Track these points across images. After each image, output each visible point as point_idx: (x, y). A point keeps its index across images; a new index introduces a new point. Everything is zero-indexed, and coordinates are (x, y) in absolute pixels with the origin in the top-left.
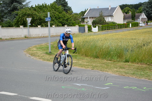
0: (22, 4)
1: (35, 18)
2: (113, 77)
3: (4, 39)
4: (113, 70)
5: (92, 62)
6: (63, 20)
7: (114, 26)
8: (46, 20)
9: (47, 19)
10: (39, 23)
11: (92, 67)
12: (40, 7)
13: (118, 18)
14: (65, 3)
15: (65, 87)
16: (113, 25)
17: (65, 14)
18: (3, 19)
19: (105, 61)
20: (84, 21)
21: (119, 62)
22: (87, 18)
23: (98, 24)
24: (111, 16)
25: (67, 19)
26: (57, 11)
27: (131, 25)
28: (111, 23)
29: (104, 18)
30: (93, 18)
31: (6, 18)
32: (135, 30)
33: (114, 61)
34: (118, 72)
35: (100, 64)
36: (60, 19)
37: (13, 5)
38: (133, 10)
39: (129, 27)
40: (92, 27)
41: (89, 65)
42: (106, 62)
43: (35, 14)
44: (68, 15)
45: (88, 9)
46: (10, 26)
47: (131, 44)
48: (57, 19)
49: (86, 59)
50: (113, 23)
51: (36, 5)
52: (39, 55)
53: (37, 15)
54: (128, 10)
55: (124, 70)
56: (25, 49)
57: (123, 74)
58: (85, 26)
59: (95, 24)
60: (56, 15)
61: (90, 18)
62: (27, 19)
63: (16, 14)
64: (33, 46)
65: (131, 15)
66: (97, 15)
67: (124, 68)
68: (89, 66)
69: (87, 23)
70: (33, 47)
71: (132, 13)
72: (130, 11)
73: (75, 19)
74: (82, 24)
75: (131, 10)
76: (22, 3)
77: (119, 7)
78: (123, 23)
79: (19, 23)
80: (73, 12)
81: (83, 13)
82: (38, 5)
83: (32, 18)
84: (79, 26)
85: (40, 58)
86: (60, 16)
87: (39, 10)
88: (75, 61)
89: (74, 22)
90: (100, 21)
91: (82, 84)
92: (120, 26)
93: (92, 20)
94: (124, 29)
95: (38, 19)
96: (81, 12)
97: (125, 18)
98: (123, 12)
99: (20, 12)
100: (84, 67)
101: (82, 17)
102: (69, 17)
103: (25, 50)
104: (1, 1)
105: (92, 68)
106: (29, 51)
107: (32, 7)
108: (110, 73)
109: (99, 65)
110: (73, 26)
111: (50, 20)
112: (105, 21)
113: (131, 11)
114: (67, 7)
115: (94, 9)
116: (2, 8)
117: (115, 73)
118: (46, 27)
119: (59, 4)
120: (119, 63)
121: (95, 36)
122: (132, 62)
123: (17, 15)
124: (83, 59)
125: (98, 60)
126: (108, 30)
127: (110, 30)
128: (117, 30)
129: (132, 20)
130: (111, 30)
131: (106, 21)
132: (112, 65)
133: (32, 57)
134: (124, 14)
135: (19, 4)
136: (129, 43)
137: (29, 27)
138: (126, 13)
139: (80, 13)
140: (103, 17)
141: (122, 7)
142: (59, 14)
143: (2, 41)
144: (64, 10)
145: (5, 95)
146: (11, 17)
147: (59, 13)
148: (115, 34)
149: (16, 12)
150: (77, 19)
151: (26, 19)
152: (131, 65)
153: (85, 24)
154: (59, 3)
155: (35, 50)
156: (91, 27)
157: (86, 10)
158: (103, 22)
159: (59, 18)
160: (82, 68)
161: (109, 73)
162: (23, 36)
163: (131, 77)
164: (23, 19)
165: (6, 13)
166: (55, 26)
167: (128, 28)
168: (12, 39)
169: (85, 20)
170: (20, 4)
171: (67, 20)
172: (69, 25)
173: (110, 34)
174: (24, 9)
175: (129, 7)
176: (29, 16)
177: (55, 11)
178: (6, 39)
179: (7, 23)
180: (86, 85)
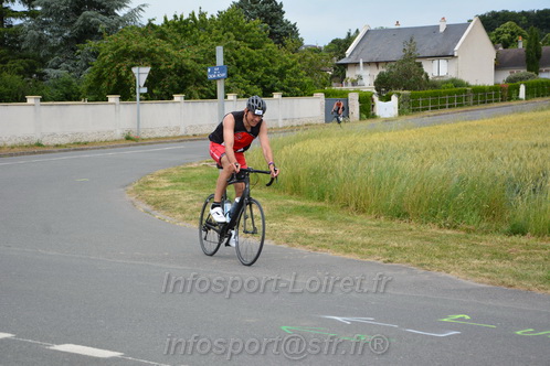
0: (116, 14)
1: (163, 67)
2: (468, 290)
3: (48, 146)
4: (466, 265)
5: (385, 232)
6: (268, 72)
7: (457, 96)
8: (210, 77)
9: (212, 73)
10: (177, 85)
11: (384, 251)
12: (182, 26)
13: (476, 64)
14: (273, 10)
15: (293, 328)
16: (455, 89)
17: (276, 50)
18: (47, 70)
19: (432, 230)
20: (344, 77)
21: (486, 233)
22: (357, 64)
23: (397, 87)
24: (449, 56)
25: (280, 70)
26: (245, 41)
27: (522, 89)
28: (447, 82)
29: (420, 65)
30: (377, 64)
31: (56, 68)
32: (542, 110)
33: (468, 231)
34: (487, 271)
35: (417, 242)
36: (255, 70)
37: (81, 17)
38: (532, 34)
39: (518, 99)
40: (376, 98)
41: (374, 246)
42: (438, 235)
43: (162, 53)
44: (284, 56)
45: (357, 32)
46: (70, 95)
47: (530, 165)
48: (244, 71)
49: (358, 221)
50: (457, 83)
51: (165, 18)
52: (185, 206)
53: (168, 54)
54: (512, 34)
55: (507, 265)
56: (130, 184)
57: (506, 280)
58: (350, 96)
59: (385, 86)
60: (238, 55)
61: (367, 64)
62: (135, 70)
63: (93, 53)
64: (157, 173)
65: (523, 52)
66: (396, 53)
67: (508, 257)
68: (375, 250)
69: (354, 83)
70: (159, 176)
71: (529, 46)
72: (520, 39)
73: (313, 69)
74: (336, 87)
75: (525, 33)
76: (116, 11)
77: (480, 24)
78: (492, 84)
79: (104, 85)
80: (301, 44)
81: (340, 46)
82: (175, 16)
83: (153, 65)
84: (327, 95)
85: (187, 216)
86: (256, 60)
87: (179, 38)
88: (320, 231)
89: (307, 80)
90: (407, 74)
91: (354, 319)
92: (484, 96)
93: (375, 72)
94: (496, 105)
95: (175, 70)
96: (333, 42)
97: (500, 65)
98: (493, 42)
99: (105, 45)
100: (356, 252)
101: (335, 60)
102: (291, 61)
103: (131, 188)
104: (39, 4)
105: (385, 256)
106: (146, 192)
107: (151, 25)
108: (455, 275)
109: (410, 244)
110: (305, 95)
111: (224, 75)
112: (426, 75)
113: (524, 37)
114: (282, 24)
115: (382, 32)
116: (42, 29)
117: (475, 275)
118: (202, 98)
119: (250, 13)
120: (487, 237)
121: (388, 135)
122: (539, 234)
123: (95, 55)
124: (347, 222)
125: (404, 225)
126: (436, 112)
127: (442, 111)
128: (469, 108)
129: (529, 70)
130: (447, 110)
131: (427, 77)
132: (461, 246)
133: (159, 215)
134: (496, 48)
135: (102, 13)
136: (521, 159)
137: (141, 100)
138: (506, 45)
139: (330, 45)
140: (417, 61)
141: (491, 22)
142: (251, 51)
143: (44, 152)
144: (272, 35)
145: (78, 355)
146: (73, 62)
147: (253, 48)
148: (466, 127)
149: (92, 44)
150: (319, 70)
151: (129, 69)
152: (536, 247)
153: (350, 87)
154: (252, 9)
155: (167, 189)
156: (373, 100)
157: (352, 34)
158: (419, 80)
159: (253, 66)
160: (348, 256)
161: (452, 275)
162: (118, 134)
163: (539, 293)
164: (118, 71)
165: (53, 49)
166: (238, 97)
167: (513, 103)
168: (80, 146)
169: (350, 74)
170: (106, 14)
171: (281, 74)
172: (287, 91)
173: (444, 127)
174: (122, 32)
175: (518, 23)
176: (139, 57)
177: (236, 39)
178: (57, 146)
179: (60, 86)
180: (369, 320)
